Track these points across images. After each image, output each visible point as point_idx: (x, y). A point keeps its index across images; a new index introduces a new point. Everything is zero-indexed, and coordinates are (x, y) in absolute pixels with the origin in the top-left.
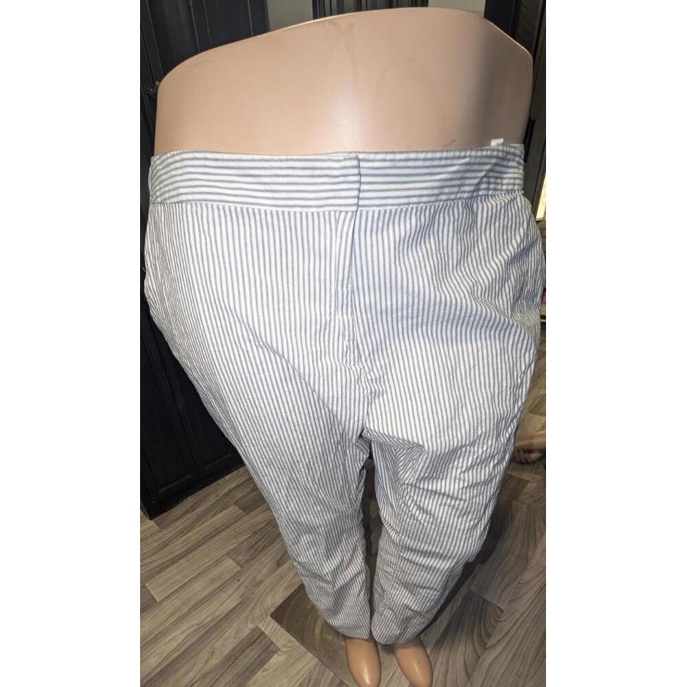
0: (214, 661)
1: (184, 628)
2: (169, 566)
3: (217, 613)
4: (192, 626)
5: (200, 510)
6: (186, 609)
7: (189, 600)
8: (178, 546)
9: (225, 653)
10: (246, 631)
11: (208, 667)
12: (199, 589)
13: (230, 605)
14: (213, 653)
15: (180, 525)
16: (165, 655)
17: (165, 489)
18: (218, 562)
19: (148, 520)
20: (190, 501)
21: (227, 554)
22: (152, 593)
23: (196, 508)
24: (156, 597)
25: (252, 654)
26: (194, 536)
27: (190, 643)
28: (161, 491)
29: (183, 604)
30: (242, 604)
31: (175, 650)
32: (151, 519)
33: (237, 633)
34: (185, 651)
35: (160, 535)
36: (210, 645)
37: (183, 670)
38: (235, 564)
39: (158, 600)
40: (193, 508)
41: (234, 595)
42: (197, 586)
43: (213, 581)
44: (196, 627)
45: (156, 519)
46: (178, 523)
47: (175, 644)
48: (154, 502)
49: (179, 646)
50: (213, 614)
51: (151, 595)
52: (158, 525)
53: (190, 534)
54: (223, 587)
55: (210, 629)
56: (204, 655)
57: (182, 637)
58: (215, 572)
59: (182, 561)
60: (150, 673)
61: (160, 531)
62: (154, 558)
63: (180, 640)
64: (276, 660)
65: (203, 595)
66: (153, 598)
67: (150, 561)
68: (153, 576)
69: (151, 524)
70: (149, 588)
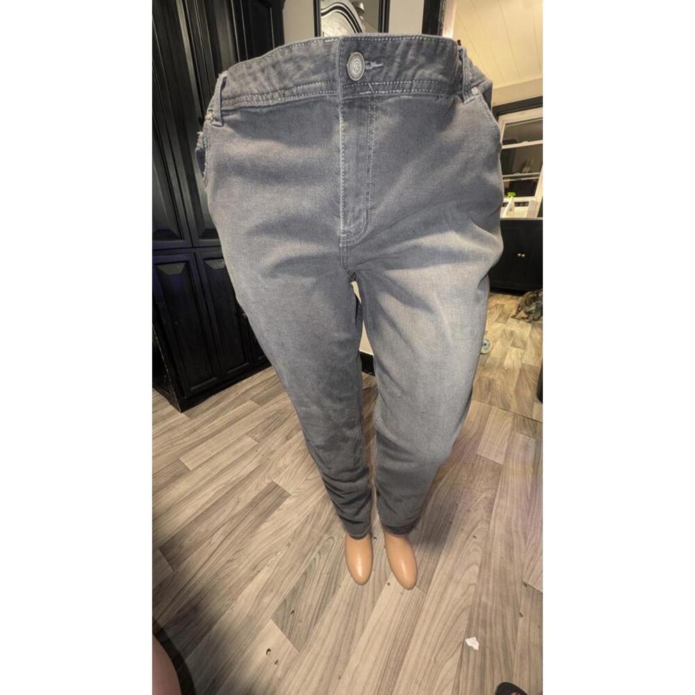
0: (239, 508)
1: (214, 487)
2: (200, 444)
3: (241, 474)
4: (220, 485)
5: (222, 405)
6: (214, 474)
7: (217, 467)
8: (206, 431)
9: (249, 501)
10: (264, 485)
11: (236, 512)
12: (224, 460)
13: (250, 468)
14: (238, 502)
15: (206, 416)
16: (198, 508)
17: (195, 387)
18: (239, 439)
19: (180, 413)
20: (214, 398)
21: (247, 434)
22: (186, 464)
23: (220, 403)
24: (189, 467)
25: (269, 500)
26: (218, 423)
27: (219, 496)
28: (192, 388)
29: (213, 470)
30: (260, 467)
31: (207, 503)
32: (182, 412)
33: (257, 486)
34: (216, 503)
35: (191, 423)
36: (236, 497)
37: (214, 516)
38: (253, 440)
39: (191, 469)
40: (217, 403)
41: (254, 461)
42: (223, 457)
43: (236, 453)
44: (223, 486)
45: (186, 412)
46: (205, 414)
47: (206, 499)
48: (186, 398)
49: (211, 499)
50: (237, 475)
51: (185, 466)
52: (188, 416)
53: (215, 421)
54: (245, 456)
55: (236, 486)
56: (232, 503)
57: (213, 493)
58: (238, 446)
59: (210, 440)
60: (186, 521)
61: (189, 421)
62: (186, 439)
63: (211, 495)
64: (287, 502)
65: (228, 463)
66: (186, 467)
67: (181, 441)
68: (185, 452)
69: (182, 416)
70: (182, 461)
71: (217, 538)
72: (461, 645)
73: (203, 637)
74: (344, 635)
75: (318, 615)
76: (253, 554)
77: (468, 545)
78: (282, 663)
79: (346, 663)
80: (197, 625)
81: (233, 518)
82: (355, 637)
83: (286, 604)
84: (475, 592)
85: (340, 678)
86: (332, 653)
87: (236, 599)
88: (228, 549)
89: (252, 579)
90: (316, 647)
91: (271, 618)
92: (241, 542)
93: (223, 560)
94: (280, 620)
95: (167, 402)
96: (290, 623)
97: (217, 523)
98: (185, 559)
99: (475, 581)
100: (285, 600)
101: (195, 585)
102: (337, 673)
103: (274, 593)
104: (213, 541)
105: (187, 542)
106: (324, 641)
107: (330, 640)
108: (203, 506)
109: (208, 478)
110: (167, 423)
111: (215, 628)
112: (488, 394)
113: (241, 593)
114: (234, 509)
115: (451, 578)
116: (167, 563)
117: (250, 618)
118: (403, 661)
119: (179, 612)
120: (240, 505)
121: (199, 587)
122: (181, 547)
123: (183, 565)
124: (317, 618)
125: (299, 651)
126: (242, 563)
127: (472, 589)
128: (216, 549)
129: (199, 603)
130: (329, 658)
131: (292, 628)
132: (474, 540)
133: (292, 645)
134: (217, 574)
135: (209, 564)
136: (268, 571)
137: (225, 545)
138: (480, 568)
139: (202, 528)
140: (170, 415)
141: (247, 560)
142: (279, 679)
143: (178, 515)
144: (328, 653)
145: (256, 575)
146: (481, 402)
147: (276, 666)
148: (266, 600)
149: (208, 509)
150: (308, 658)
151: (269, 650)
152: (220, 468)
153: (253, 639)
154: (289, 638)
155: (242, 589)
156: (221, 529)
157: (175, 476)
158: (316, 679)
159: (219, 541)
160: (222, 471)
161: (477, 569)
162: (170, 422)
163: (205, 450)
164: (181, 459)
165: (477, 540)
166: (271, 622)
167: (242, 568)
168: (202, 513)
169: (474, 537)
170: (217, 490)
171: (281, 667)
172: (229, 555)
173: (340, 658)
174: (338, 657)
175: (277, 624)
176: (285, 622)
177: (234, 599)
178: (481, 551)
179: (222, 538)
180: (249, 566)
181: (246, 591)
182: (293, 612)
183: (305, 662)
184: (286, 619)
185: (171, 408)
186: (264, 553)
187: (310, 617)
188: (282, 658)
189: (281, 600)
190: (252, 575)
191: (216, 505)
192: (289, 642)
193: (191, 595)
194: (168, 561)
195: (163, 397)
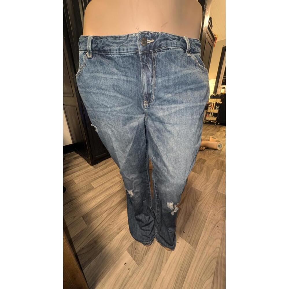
0: (114, 204)
2: (98, 178)
3: (114, 191)
5: (107, 164)
6: (104, 190)
7: (105, 188)
8: (101, 173)
9: (117, 202)
10: (124, 196)
11: (112, 205)
12: (108, 185)
13: (118, 189)
14: (113, 202)
16: (98, 202)
17: (98, 156)
18: (114, 178)
20: (104, 162)
21: (117, 176)
24: (94, 187)
26: (106, 171)
27: (105, 199)
28: (96, 157)
29: (103, 188)
31: (101, 201)
32: (92, 166)
33: (121, 196)
34: (104, 201)
35: (95, 170)
36: (112, 200)
37: (103, 206)
38: (119, 179)
39: (95, 187)
40: (105, 164)
41: (120, 186)
42: (107, 184)
43: (112, 183)
44: (107, 195)
45: (93, 166)
46: (100, 167)
47: (100, 199)
48: (94, 160)
50: (112, 192)
52: (94, 168)
53: (105, 170)
54: (116, 184)
55: (112, 195)
56: (111, 202)
57: (103, 197)
58: (113, 180)
59: (102, 177)
60: (93, 207)
62: (93, 176)
66: (93, 187)
67: (91, 177)
68: (93, 181)
69: (92, 167)
70: (92, 184)
71: (105, 215)
72: (213, 274)
73: (98, 254)
74: (158, 262)
75: (147, 252)
76: (119, 223)
77: (215, 230)
78: (131, 270)
79: (159, 274)
80: (96, 249)
81: (111, 208)
82: (163, 263)
83: (133, 245)
84: (219, 251)
85: (157, 280)
86: (153, 269)
87: (112, 240)
88: (109, 220)
89: (118, 233)
90: (146, 265)
91: (127, 250)
92: (114, 218)
93: (107, 224)
94: (130, 251)
95: (86, 162)
96: (134, 253)
97: (105, 209)
98: (92, 222)
99: (219, 246)
100: (132, 244)
101: (96, 232)
102: (155, 278)
103: (127, 240)
104: (103, 216)
105: (93, 215)
106: (149, 263)
107: (152, 263)
108: (99, 202)
109: (101, 191)
110: (86, 170)
111: (103, 251)
112: (222, 167)
113: (114, 238)
114: (111, 204)
115: (207, 243)
116: (85, 223)
117: (118, 249)
118: (185, 277)
119: (89, 242)
120: (114, 203)
121: (97, 234)
122: (90, 217)
123: (91, 225)
124: (146, 253)
125: (138, 266)
126: (114, 226)
127: (218, 250)
128: (104, 220)
129: (97, 240)
130: (152, 270)
131: (135, 255)
132: (218, 228)
133: (135, 263)
134: (105, 229)
135: (102, 225)
136: (125, 231)
137: (108, 218)
138: (221, 241)
139: (99, 211)
140: (87, 167)
141: (116, 225)
142: (130, 276)
143: (90, 204)
144: (151, 269)
145: (120, 232)
146: (218, 170)
147: (128, 270)
148: (125, 242)
149: (102, 203)
150: (142, 269)
151: (125, 263)
152: (106, 188)
153: (119, 258)
154: (134, 259)
155: (114, 237)
156: (106, 212)
157: (89, 190)
158: (146, 279)
159: (105, 217)
160: (107, 189)
161: (220, 241)
162: (87, 169)
163: (100, 181)
164: (91, 183)
165: (219, 228)
166: (126, 252)
167: (115, 229)
168: (99, 205)
169: (218, 226)
170: (104, 196)
171: (130, 271)
172: (109, 223)
173: (157, 271)
174: (155, 271)
175: (129, 253)
176: (132, 252)
177: (111, 240)
178: (222, 234)
179: (107, 215)
180: (117, 228)
181: (116, 238)
182: (136, 249)
183: (141, 271)
184: (133, 252)
185: (88, 164)
186: (123, 224)
187: (143, 252)
188: (131, 267)
189: (131, 243)
190: (119, 231)
191: (104, 202)
192: (134, 261)
193: (94, 236)
194: (85, 222)
195: (85, 160)
